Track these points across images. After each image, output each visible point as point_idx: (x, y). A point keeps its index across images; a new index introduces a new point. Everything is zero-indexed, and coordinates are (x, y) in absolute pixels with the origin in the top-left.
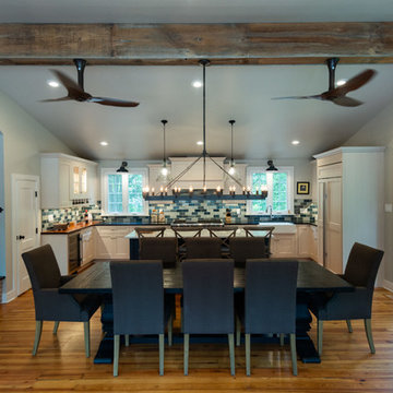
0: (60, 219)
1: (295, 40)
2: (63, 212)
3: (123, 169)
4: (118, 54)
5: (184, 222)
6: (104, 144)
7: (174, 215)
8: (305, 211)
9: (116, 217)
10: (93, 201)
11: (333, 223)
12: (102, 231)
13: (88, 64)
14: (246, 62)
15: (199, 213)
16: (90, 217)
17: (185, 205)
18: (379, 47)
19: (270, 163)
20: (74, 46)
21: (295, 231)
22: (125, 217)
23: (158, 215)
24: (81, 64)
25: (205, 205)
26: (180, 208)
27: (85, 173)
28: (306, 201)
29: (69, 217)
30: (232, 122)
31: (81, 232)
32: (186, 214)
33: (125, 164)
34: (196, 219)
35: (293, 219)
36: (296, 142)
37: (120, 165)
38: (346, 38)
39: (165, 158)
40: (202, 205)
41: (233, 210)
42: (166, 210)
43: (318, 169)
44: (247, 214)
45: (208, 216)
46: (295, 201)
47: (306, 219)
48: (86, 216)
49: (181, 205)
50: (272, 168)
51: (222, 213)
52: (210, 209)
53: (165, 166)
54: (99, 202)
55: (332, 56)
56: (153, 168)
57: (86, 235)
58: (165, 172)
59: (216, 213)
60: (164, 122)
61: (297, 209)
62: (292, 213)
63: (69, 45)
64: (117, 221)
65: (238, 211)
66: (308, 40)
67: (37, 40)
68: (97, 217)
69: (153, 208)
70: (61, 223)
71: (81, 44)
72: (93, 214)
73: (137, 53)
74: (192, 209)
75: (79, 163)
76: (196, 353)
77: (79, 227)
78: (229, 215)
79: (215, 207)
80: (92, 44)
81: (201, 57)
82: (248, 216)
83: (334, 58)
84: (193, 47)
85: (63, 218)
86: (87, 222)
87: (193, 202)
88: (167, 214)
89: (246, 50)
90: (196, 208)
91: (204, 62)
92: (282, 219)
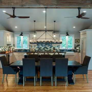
0: (3, 50)
1: (70, 3)
2: (4, 48)
3: (21, 35)
4: (24, 6)
5: (40, 51)
6: (16, 27)
7: (37, 49)
8: (78, 48)
9: (19, 50)
10: (12, 45)
11: (84, 52)
12: (15, 54)
13: (16, 8)
14: (57, 8)
15: (45, 49)
16: (11, 50)
17: (41, 46)
18: (91, 5)
19: (67, 33)
20: (13, 4)
21: (74, 54)
22: (22, 50)
23: (32, 49)
24: (14, 8)
25: (47, 46)
26: (39, 47)
27: (10, 36)
28: (78, 45)
29: (5, 49)
30: (55, 21)
31: (9, 54)
32: (41, 49)
33: (22, 33)
34: (44, 51)
35: (74, 51)
36: (74, 27)
37: (21, 33)
38: (83, 2)
39: (35, 31)
40: (46, 46)
41: (56, 48)
42: (35, 48)
43: (81, 35)
44: (60, 49)
45: (48, 50)
46: (75, 45)
47: (78, 51)
48: (10, 49)
49: (39, 46)
50: (68, 35)
51: (52, 49)
52: (48, 47)
53: (35, 34)
54: (14, 45)
55: (79, 7)
56: (31, 34)
57: (11, 55)
58: (35, 36)
59: (50, 49)
60: (35, 21)
61: (75, 48)
62: (74, 49)
63: (11, 4)
64: (20, 51)
65: (57, 48)
66: (73, 3)
67: (3, 2)
68: (13, 50)
69: (31, 47)
70: (3, 51)
71: (14, 3)
72: (12, 49)
73: (29, 6)
74: (43, 47)
75: (8, 33)
76: (43, 83)
77: (8, 53)
78: (54, 49)
79: (50, 47)
80: (17, 3)
81: (45, 7)
82: (60, 50)
83: (80, 7)
84: (43, 4)
85: (4, 50)
86: (10, 51)
87: (43, 45)
88: (35, 49)
89: (57, 5)
90: (44, 47)
91: (46, 8)
92: (70, 51)
